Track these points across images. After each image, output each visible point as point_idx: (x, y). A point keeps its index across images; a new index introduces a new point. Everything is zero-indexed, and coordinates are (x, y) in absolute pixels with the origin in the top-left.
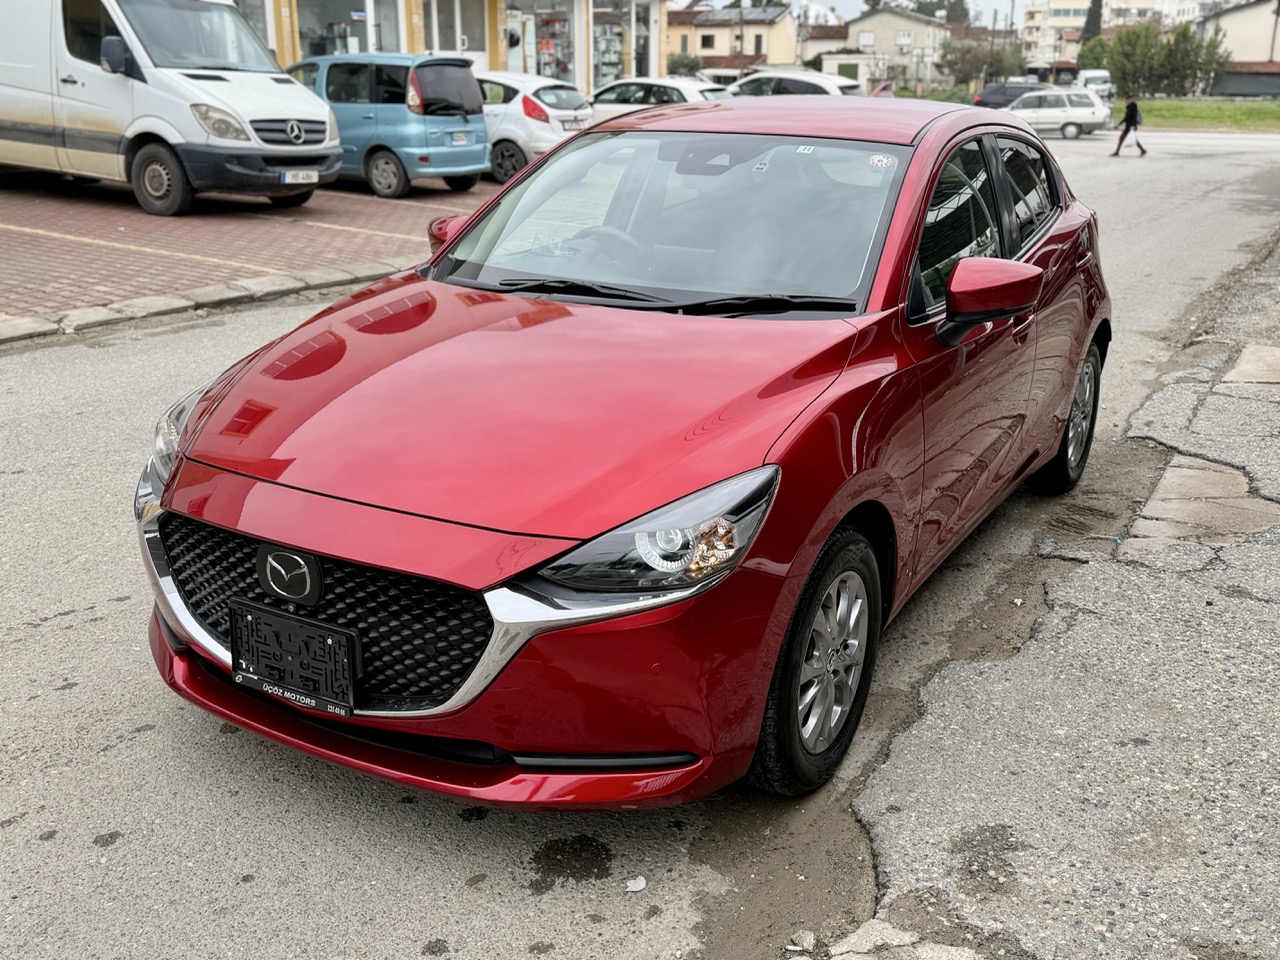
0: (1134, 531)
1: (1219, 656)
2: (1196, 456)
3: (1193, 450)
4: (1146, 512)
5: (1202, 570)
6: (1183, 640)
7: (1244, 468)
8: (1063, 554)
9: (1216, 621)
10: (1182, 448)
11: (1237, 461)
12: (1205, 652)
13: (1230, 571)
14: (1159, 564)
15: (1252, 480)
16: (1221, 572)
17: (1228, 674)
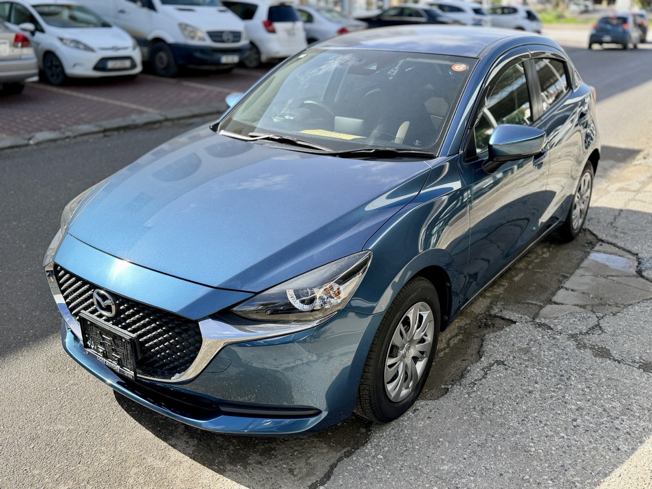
0: (555, 299)
1: (573, 407)
2: (611, 244)
3: (610, 240)
4: (567, 284)
5: (585, 334)
6: (554, 391)
7: (637, 254)
8: (503, 316)
9: (581, 376)
10: (604, 237)
11: (635, 249)
12: (566, 403)
13: (603, 335)
14: (559, 327)
15: (639, 263)
16: (596, 336)
17: (575, 423)
